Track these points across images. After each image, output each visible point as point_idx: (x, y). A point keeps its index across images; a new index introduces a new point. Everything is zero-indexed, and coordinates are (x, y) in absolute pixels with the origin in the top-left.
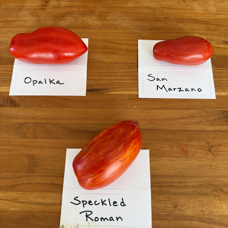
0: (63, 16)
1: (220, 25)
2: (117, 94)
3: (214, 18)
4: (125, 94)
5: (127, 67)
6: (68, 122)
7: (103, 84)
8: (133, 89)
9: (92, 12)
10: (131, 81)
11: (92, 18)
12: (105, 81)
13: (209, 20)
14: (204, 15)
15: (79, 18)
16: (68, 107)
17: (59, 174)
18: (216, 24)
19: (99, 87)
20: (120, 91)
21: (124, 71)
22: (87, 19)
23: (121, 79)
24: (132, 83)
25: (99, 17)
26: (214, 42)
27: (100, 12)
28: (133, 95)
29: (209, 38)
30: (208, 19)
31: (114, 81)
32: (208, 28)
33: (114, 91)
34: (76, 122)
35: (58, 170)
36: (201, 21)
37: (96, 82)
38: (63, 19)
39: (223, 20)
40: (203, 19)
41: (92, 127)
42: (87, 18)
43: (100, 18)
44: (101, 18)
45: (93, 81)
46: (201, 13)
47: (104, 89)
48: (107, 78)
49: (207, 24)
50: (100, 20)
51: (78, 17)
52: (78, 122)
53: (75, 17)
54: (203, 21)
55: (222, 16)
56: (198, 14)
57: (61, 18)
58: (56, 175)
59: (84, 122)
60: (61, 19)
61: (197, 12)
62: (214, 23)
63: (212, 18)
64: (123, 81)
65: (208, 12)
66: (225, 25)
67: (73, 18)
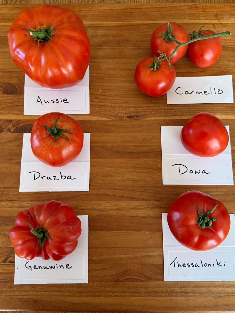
0: (101, 46)
2: (153, 120)
4: (160, 120)
6: (113, 145)
7: (140, 111)
8: (167, 114)
9: (128, 40)
10: (165, 108)
11: (127, 47)
14: (232, 42)
16: (112, 132)
17: (109, 186)
19: (138, 114)
20: (156, 117)
22: (124, 48)
23: (156, 106)
24: (166, 109)
27: (135, 41)
28: (167, 120)
31: (150, 108)
33: (150, 117)
34: (120, 145)
35: (109, 184)
36: (230, 47)
37: (134, 109)
38: (101, 48)
40: (231, 45)
41: (133, 149)
42: (123, 47)
43: (135, 47)
45: (132, 109)
46: (230, 39)
47: (142, 116)
50: (135, 49)
51: (115, 47)
52: (121, 145)
53: (112, 47)
54: (232, 48)
56: (226, 40)
57: (98, 48)
58: (107, 187)
59: (126, 145)
60: (99, 49)
61: (226, 39)
64: (158, 108)
67: (110, 48)
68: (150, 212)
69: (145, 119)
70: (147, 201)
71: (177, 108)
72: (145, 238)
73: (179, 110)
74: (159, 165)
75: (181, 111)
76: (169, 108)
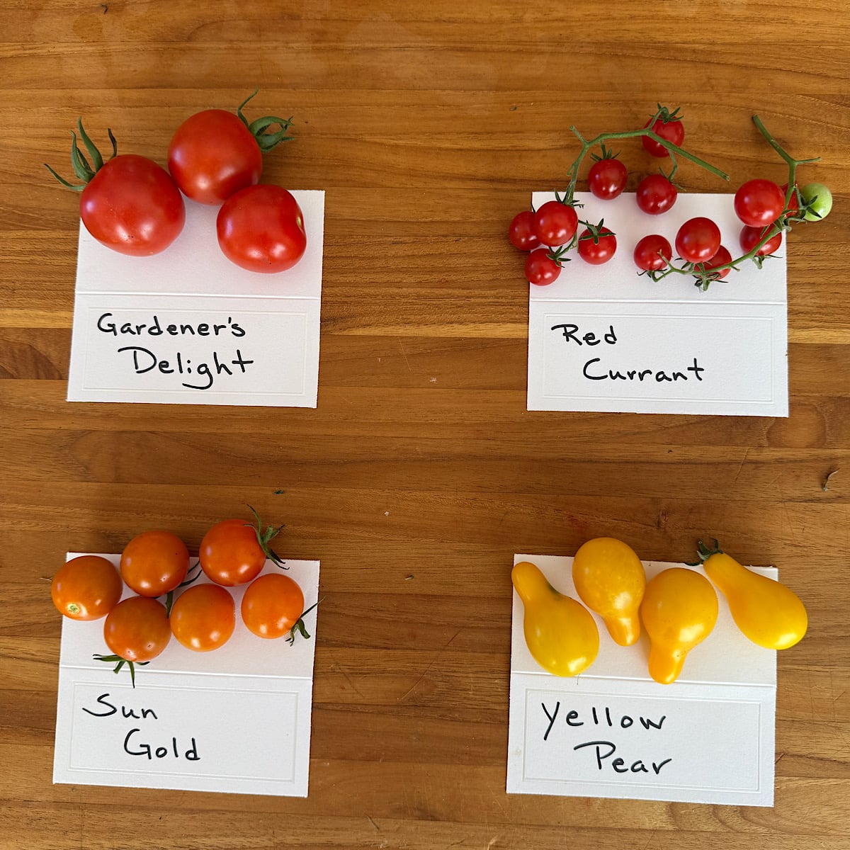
0: (189, 39)
1: (755, 68)
2: (375, 338)
3: (735, 39)
5: (412, 239)
6: (219, 431)
8: (428, 317)
10: (423, 291)
11: (290, 45)
12: (337, 289)
13: (717, 48)
14: (699, 26)
15: (246, 45)
18: (739, 62)
20: (387, 324)
21: (401, 253)
22: (276, 48)
23: (389, 284)
24: (426, 297)
25: (317, 41)
26: (724, 138)
27: (322, 20)
28: (427, 338)
29: (705, 124)
30: (713, 44)
31: (366, 291)
32: (709, 78)
33: (364, 326)
34: (244, 431)
36: (686, 50)
38: (190, 49)
39: (769, 44)
40: (694, 42)
41: (294, 448)
42: (275, 44)
43: (318, 45)
44: (323, 45)
46: (691, 15)
48: (342, 279)
49: (709, 62)
50: (319, 50)
51: (243, 42)
52: (249, 432)
53: (231, 41)
54: (694, 51)
55: (768, 28)
56: (676, 19)
57: (183, 45)
59: (269, 432)
60: (182, 49)
61: (674, 14)
62: (732, 60)
63: (728, 38)
64: (397, 291)
65: (717, 12)
66: (773, 66)
67: (223, 46)
68: (343, 688)
69: (345, 333)
70: (334, 646)
71: (465, 292)
72: (320, 782)
73: (472, 300)
74: (387, 513)
75: (479, 304)
76: (438, 292)
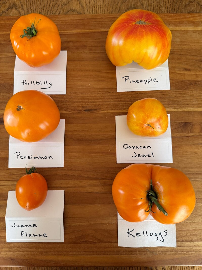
1: (183, 54)
2: (105, 113)
3: (178, 49)
4: (111, 113)
5: (112, 92)
6: (73, 134)
7: (95, 105)
8: (117, 108)
9: (85, 46)
10: (115, 103)
11: (85, 52)
12: (97, 103)
13: (174, 51)
15: (75, 52)
16: (72, 123)
17: (70, 168)
18: (179, 53)
19: (93, 108)
20: (108, 110)
21: (110, 95)
22: (82, 52)
23: (108, 101)
24: (116, 104)
25: (90, 51)
26: (177, 69)
27: (91, 46)
29: (173, 66)
30: (173, 50)
31: (103, 103)
32: (173, 57)
33: (103, 111)
34: (78, 134)
35: (69, 166)
37: (91, 104)
39: (185, 50)
41: (89, 137)
42: (81, 52)
43: (91, 52)
44: (92, 52)
45: (89, 103)
47: (96, 109)
48: (98, 101)
49: (173, 54)
50: (91, 53)
51: (75, 51)
53: (72, 51)
55: (185, 46)
58: (68, 169)
59: (83, 134)
62: (178, 53)
63: (176, 49)
64: (110, 103)
65: (174, 43)
66: (186, 54)
67: (70, 52)
68: (102, 188)
69: (99, 112)
70: (100, 179)
71: (124, 103)
72: (98, 210)
73: (126, 104)
74: (110, 150)
75: (127, 105)
76: (118, 103)
